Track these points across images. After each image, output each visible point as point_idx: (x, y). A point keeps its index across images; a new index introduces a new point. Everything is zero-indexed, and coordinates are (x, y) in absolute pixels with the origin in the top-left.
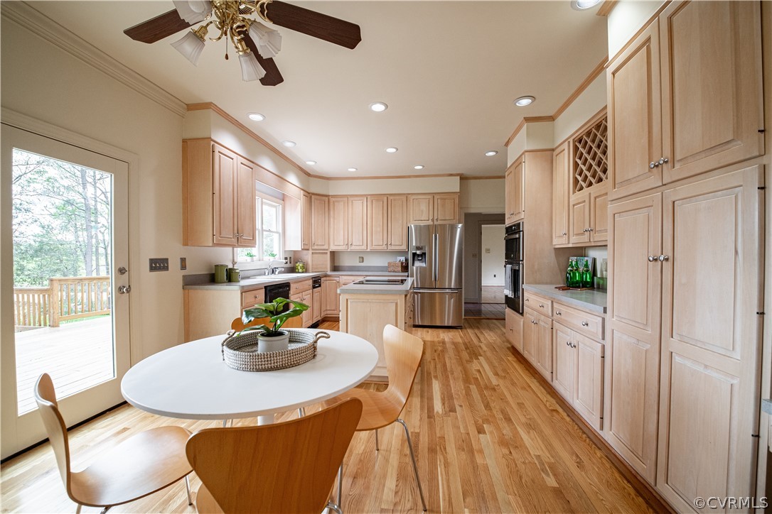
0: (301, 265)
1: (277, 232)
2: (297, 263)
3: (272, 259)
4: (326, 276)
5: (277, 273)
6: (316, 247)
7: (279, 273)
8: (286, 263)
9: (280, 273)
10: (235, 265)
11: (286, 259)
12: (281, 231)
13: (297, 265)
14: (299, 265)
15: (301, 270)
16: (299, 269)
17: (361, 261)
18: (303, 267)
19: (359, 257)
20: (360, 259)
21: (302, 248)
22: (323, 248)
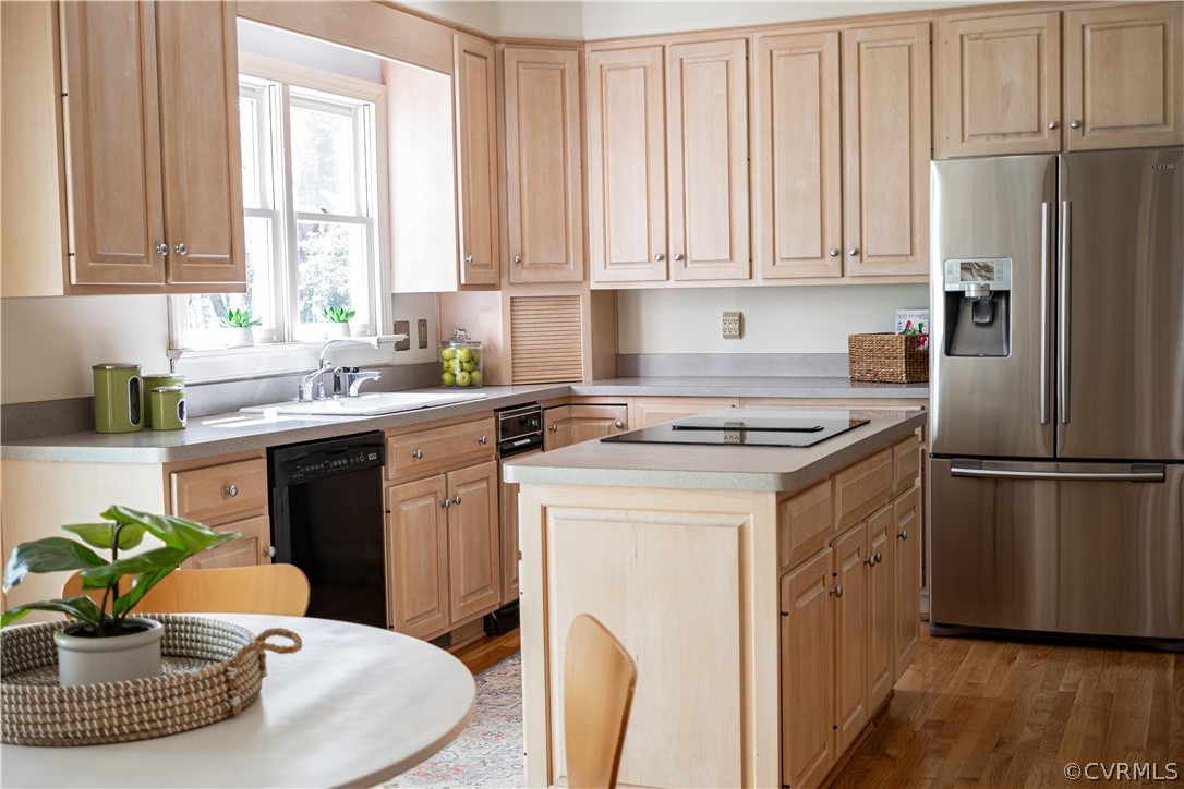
0: (461, 354)
1: (357, 219)
2: (446, 344)
3: (335, 331)
4: (569, 399)
5: (354, 389)
6: (526, 275)
7: (362, 390)
8: (402, 346)
9: (368, 388)
10: (178, 364)
11: (400, 327)
12: (374, 215)
13: (446, 353)
14: (455, 356)
15: (461, 377)
16: (457, 372)
17: (733, 333)
18: (468, 362)
19: (725, 314)
20: (728, 323)
21: (463, 282)
22: (557, 276)
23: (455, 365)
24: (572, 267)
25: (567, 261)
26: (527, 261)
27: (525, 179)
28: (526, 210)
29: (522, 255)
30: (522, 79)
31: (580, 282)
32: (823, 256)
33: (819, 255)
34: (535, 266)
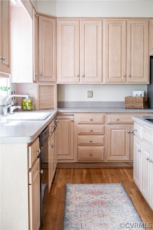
0: (29, 101)
4: (57, 114)
6: (43, 79)
8: (12, 98)
14: (27, 101)
15: (29, 108)
16: (27, 106)
17: (90, 96)
18: (31, 103)
19: (88, 91)
20: (89, 94)
21: (34, 80)
22: (50, 80)
23: (27, 104)
24: (53, 78)
25: (52, 76)
26: (43, 75)
27: (43, 53)
28: (43, 61)
29: (42, 73)
30: (43, 25)
31: (55, 82)
32: (121, 77)
33: (120, 76)
34: (45, 77)
